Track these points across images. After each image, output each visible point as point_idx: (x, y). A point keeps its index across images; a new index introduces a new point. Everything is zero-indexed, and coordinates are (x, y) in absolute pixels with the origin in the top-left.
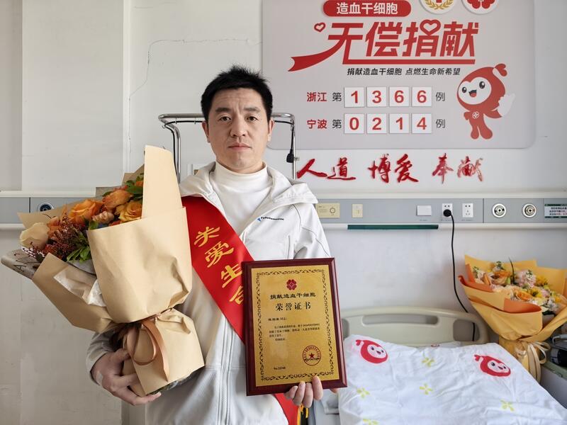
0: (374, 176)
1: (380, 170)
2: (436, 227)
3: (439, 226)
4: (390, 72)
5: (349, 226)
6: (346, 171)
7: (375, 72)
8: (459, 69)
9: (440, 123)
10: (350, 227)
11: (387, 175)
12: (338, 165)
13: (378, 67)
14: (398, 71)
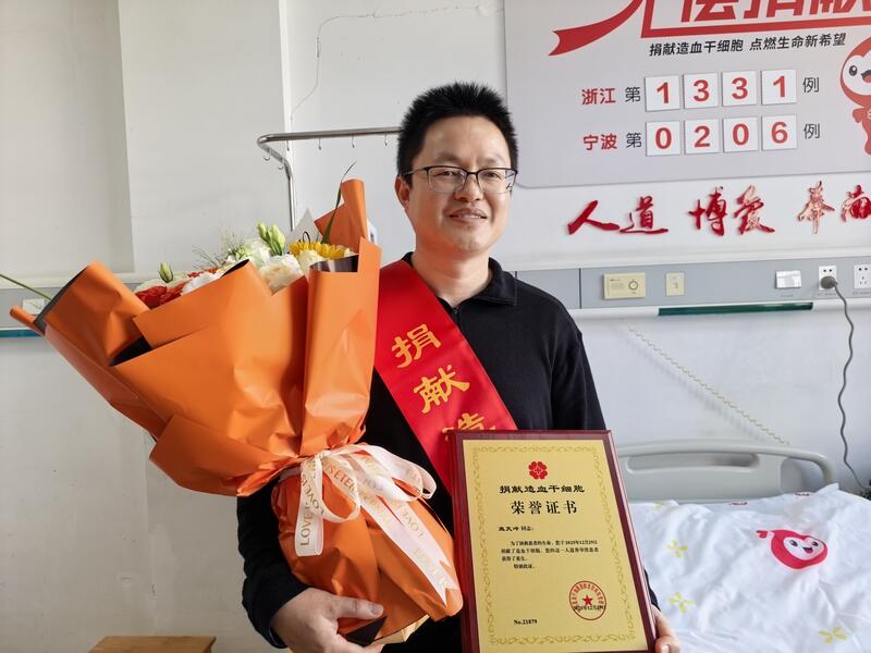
0: (698, 225)
1: (708, 214)
2: (809, 307)
3: (814, 305)
4: (724, 46)
5: (661, 310)
6: (652, 219)
7: (697, 48)
8: (843, 35)
9: (811, 130)
10: (663, 312)
11: (721, 223)
12: (638, 210)
13: (702, 39)
14: (737, 45)
